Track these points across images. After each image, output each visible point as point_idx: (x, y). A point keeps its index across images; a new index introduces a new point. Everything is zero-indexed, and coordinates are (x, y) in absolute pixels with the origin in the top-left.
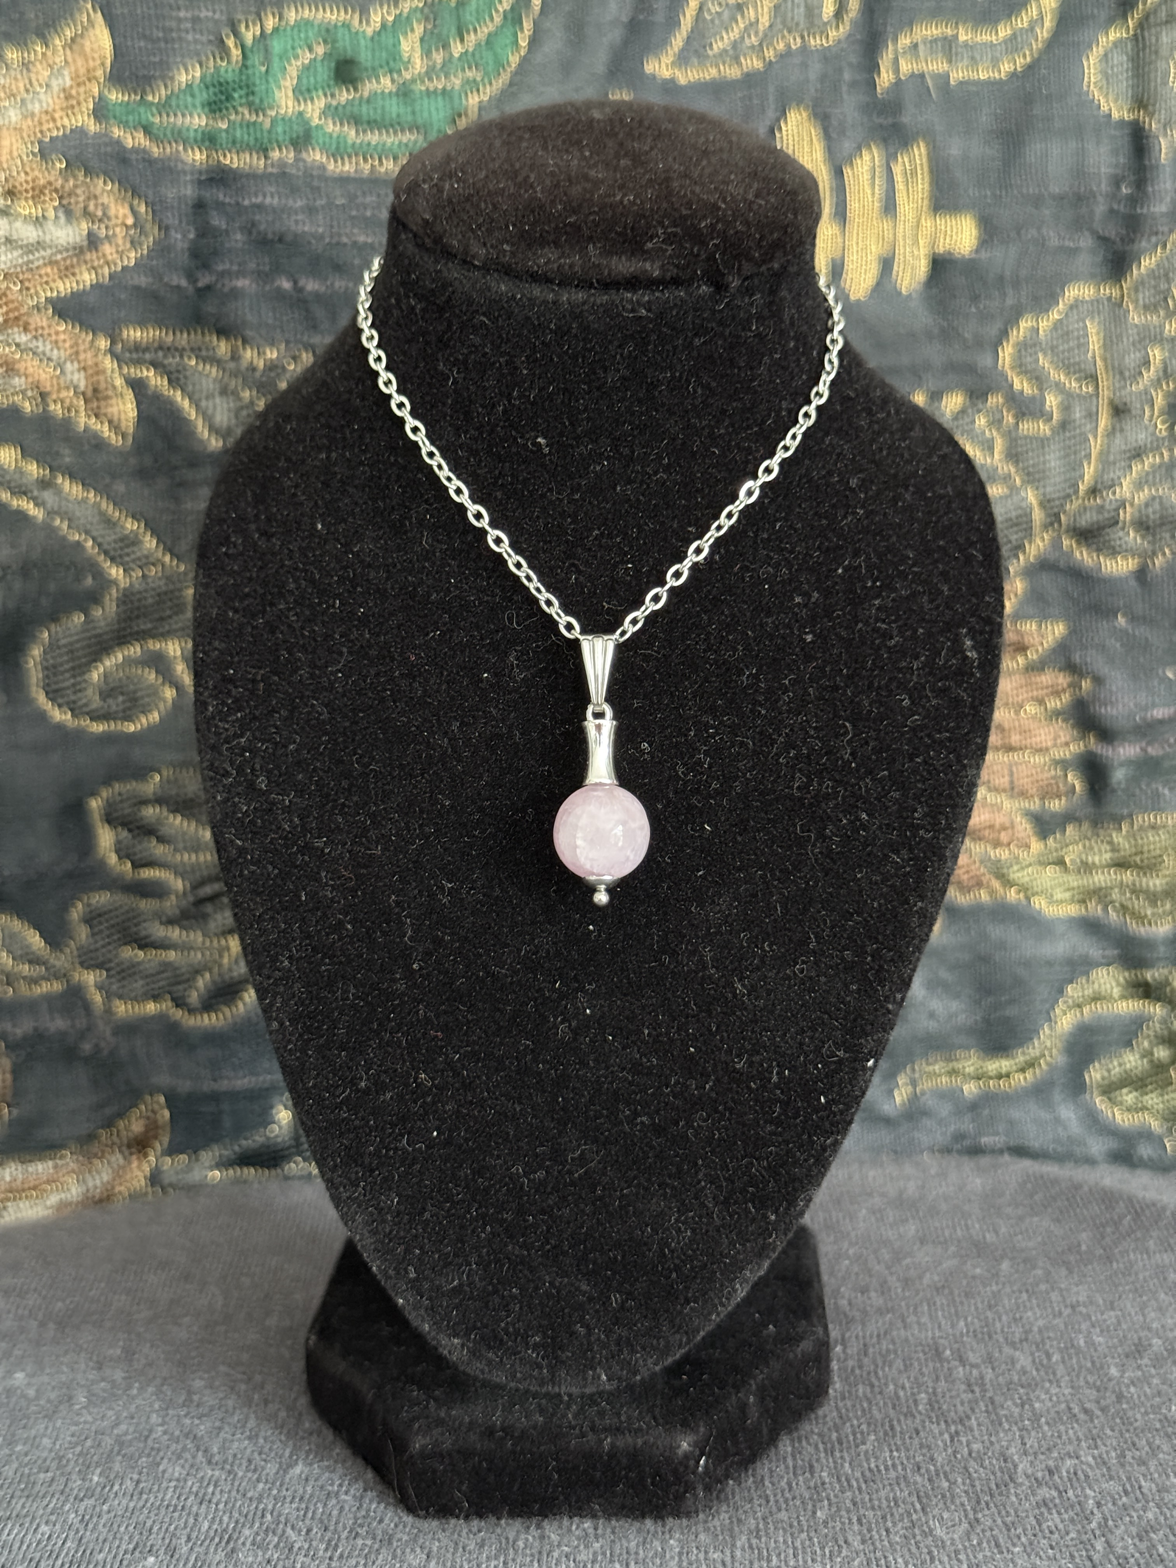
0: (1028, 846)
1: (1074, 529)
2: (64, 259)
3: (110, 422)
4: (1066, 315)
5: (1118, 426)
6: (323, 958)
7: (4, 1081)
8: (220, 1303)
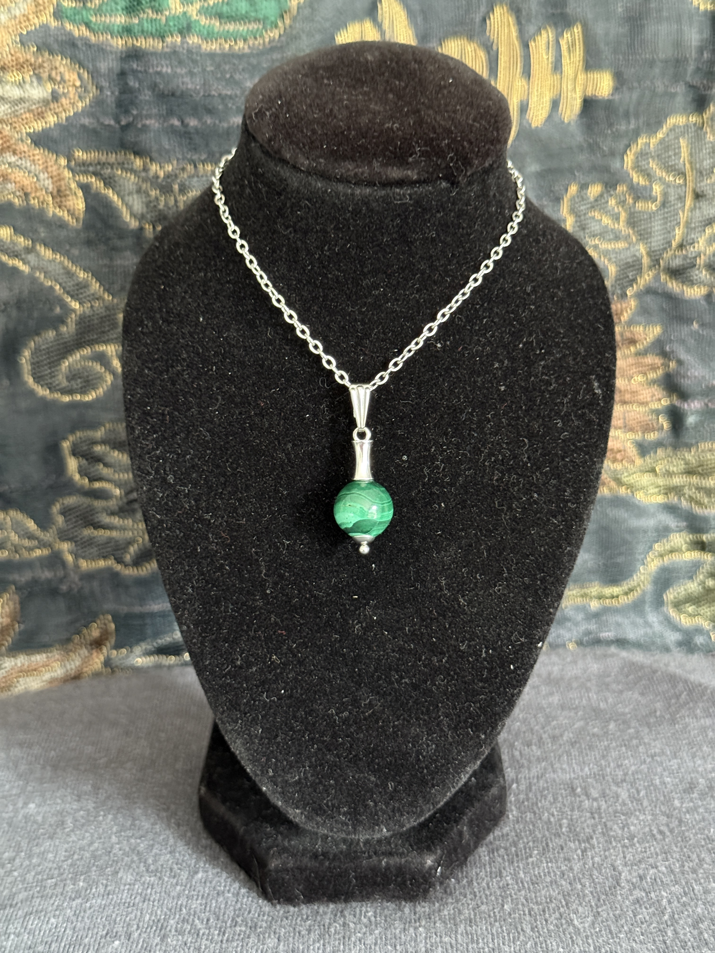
0: (633, 462)
1: (668, 269)
2: (37, 108)
3: (68, 211)
4: (668, 135)
5: (697, 205)
6: (212, 587)
7: (15, 608)
8: (148, 752)
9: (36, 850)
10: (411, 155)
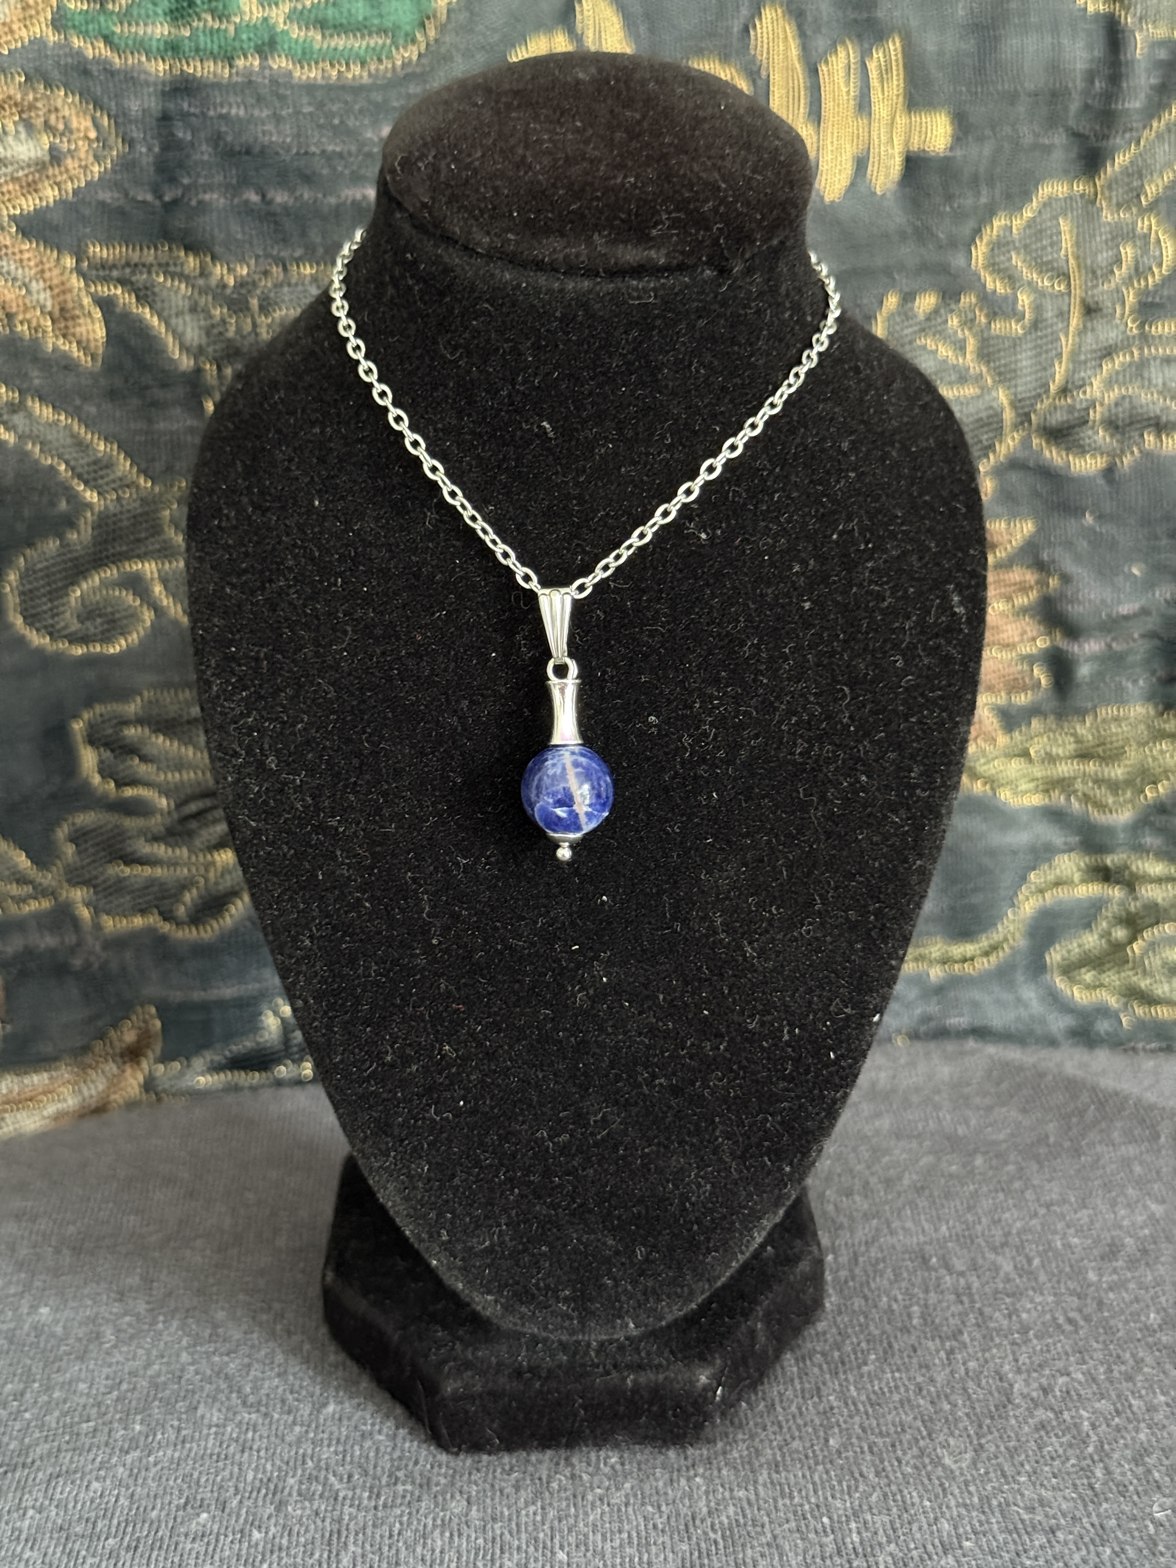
0: (994, 740)
1: (1045, 428)
2: (26, 176)
3: (79, 343)
4: (1039, 213)
5: (1089, 325)
6: (342, 936)
8: (228, 1222)
9: (57, 1378)
10: (654, 227)
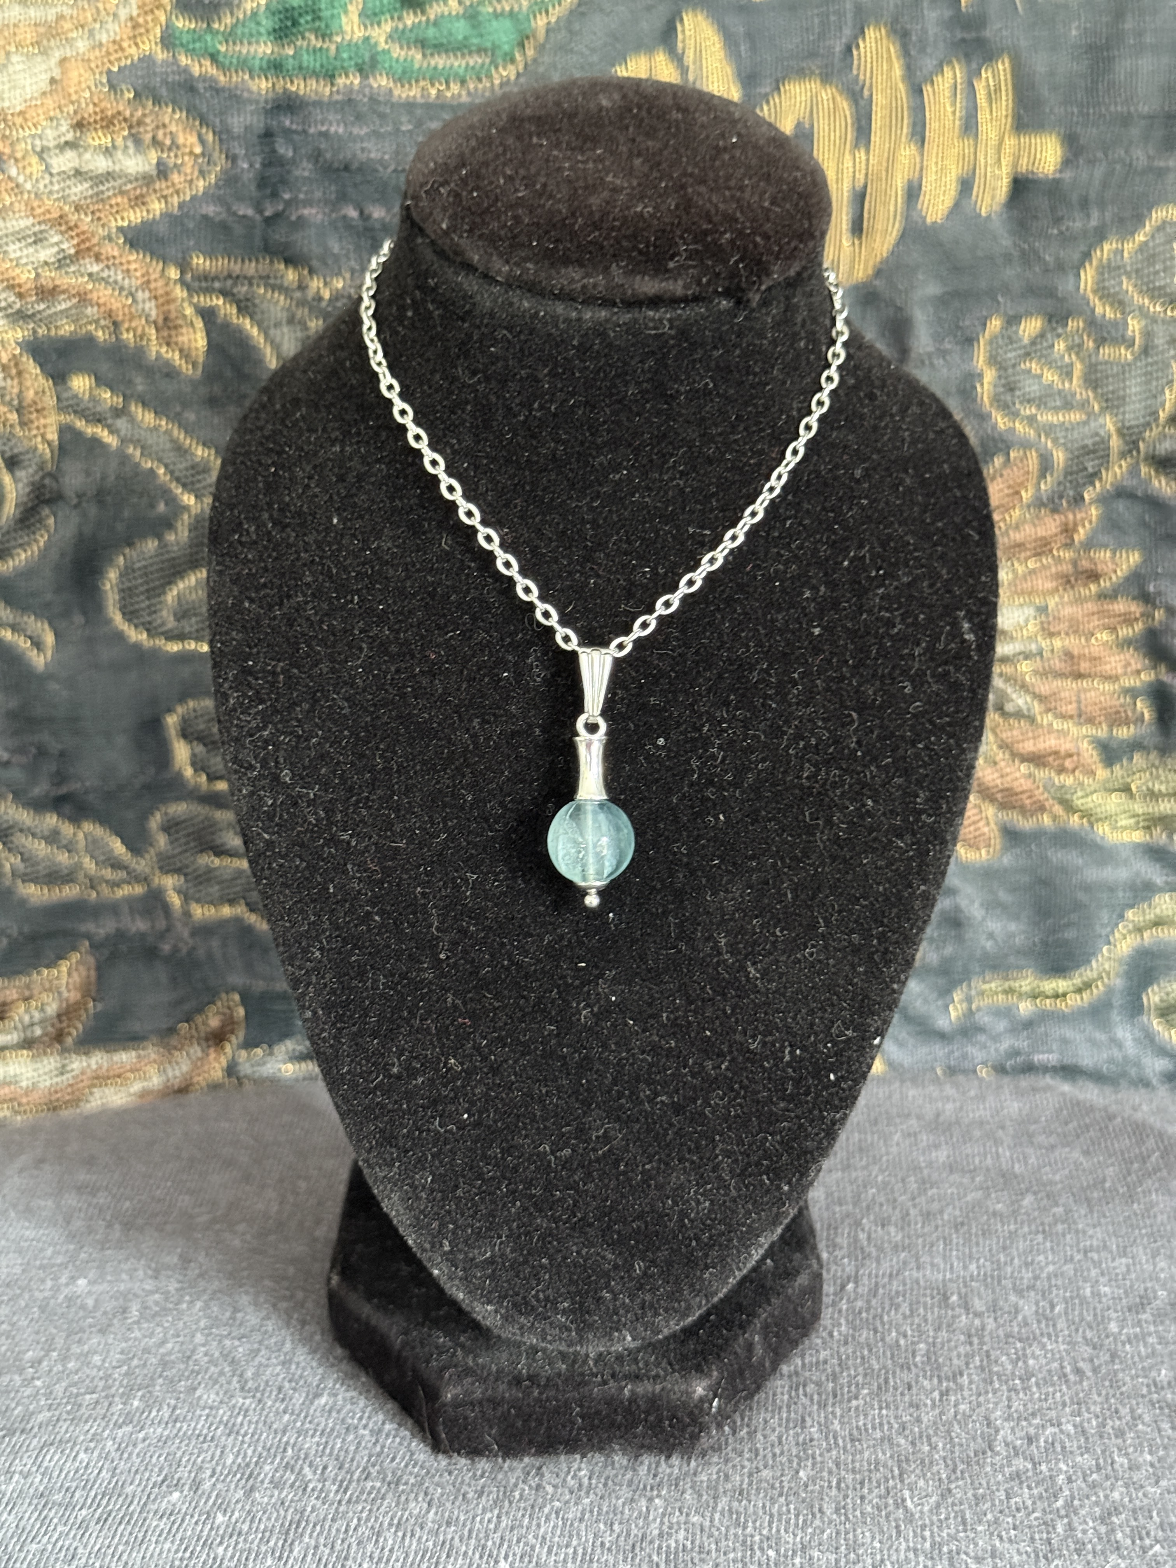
0: (1093, 773)
1: (1153, 457)
2: (135, 189)
3: (181, 351)
4: (1153, 236)
6: (352, 949)
7: (88, 977)
8: (275, 1208)
9: (76, 1349)
10: (672, 258)
